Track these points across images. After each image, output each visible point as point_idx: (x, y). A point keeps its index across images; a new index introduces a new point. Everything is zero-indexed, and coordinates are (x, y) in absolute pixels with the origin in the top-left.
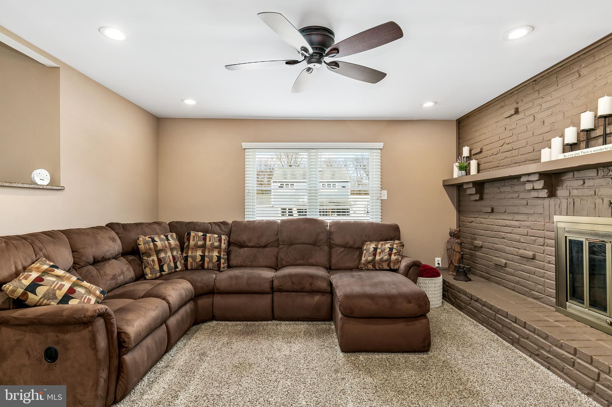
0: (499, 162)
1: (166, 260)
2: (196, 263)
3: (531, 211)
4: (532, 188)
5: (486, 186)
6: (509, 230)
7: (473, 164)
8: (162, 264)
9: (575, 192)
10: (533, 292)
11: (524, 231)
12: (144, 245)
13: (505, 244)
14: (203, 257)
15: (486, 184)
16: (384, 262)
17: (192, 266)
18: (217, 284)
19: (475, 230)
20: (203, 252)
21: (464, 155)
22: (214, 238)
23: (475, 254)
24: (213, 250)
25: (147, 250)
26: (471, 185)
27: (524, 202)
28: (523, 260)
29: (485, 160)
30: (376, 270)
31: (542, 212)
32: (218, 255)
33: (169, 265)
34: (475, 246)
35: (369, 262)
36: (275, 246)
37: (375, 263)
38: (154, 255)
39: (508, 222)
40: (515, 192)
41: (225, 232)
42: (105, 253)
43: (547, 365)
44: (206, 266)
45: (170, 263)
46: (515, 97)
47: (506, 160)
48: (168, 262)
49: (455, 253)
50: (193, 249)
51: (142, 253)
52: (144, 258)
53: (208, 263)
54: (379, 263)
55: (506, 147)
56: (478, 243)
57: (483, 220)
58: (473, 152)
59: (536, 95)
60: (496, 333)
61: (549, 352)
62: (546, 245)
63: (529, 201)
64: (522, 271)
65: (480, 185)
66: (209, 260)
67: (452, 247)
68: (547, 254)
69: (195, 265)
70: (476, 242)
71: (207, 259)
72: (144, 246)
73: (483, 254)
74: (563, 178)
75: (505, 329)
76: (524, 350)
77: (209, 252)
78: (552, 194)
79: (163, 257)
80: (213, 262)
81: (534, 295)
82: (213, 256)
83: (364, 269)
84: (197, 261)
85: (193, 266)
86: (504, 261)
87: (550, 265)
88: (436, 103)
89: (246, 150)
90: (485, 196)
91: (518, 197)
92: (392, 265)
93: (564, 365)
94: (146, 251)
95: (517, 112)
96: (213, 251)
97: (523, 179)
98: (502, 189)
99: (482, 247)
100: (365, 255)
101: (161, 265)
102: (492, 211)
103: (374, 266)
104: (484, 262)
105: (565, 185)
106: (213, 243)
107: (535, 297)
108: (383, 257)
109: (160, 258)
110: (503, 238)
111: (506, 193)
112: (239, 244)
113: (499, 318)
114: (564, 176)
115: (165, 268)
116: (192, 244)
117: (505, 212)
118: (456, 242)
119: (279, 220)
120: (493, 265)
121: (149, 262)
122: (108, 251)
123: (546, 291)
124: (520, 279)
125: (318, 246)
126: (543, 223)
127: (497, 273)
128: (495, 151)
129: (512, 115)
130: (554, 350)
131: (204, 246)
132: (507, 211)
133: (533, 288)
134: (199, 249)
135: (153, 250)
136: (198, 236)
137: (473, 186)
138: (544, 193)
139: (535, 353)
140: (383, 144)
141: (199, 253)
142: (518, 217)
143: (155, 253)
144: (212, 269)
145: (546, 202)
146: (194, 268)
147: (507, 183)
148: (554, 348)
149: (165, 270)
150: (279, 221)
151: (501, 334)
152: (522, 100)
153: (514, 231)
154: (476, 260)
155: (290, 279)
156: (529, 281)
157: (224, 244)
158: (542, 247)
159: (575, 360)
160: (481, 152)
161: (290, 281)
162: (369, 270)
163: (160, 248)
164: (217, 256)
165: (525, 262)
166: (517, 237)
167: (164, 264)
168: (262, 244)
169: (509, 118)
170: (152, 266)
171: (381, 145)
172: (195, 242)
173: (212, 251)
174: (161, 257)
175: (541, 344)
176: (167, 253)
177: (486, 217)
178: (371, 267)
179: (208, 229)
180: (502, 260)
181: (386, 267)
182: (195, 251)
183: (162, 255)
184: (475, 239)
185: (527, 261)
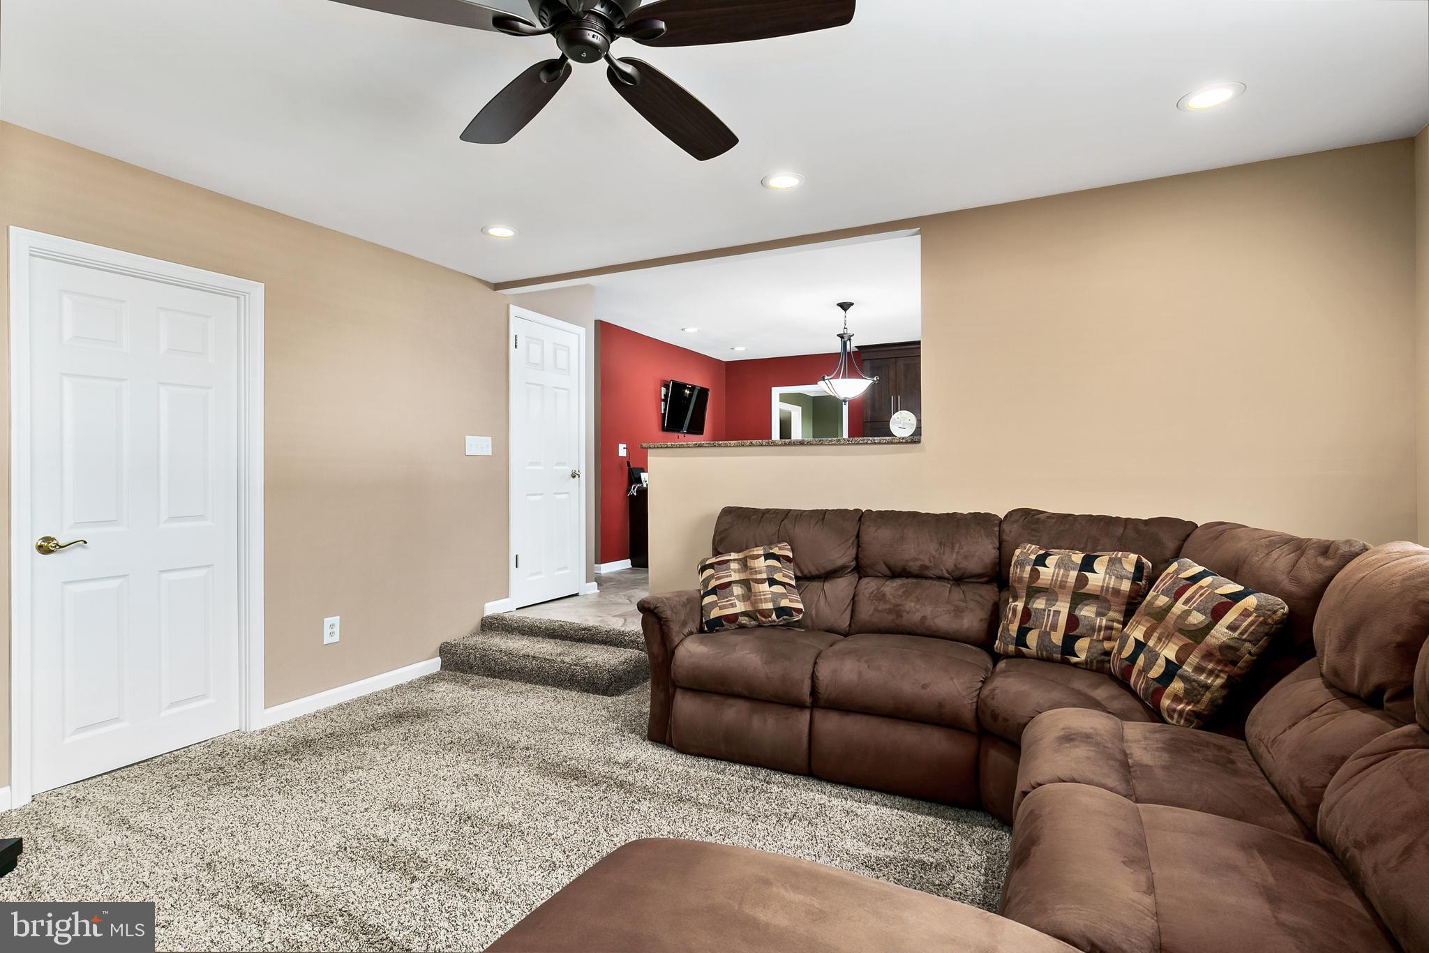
1: (1042, 620)
8: (1027, 626)
33: (1045, 636)
38: (1022, 597)
42: (907, 561)
45: (1052, 633)
48: (1046, 626)
79: (1038, 609)
101: (1025, 628)
109: (1028, 609)
115: (1032, 639)
122: (915, 559)
135: (1026, 586)
143: (1024, 594)
149: (1028, 644)
157: (1232, 627)
163: (1042, 584)
167: (1033, 629)
174: (1034, 606)
176: (1053, 602)
183: (1039, 604)
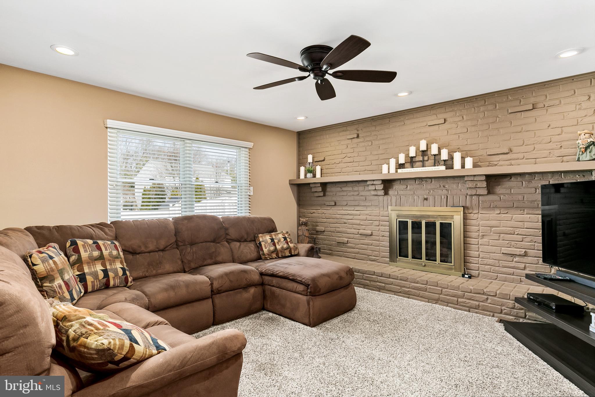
0: (341, 169)
1: (72, 283)
2: (99, 281)
3: (370, 204)
4: (374, 189)
5: (328, 186)
6: (351, 217)
7: (318, 169)
9: (401, 192)
10: (370, 257)
11: (364, 217)
12: (43, 264)
13: (347, 227)
14: (105, 272)
15: (328, 184)
16: (285, 250)
17: (93, 286)
18: (152, 300)
19: (317, 219)
20: (104, 265)
21: (309, 161)
22: (109, 246)
23: (318, 237)
24: (114, 261)
25: (49, 272)
26: (319, 185)
27: (364, 198)
28: (362, 237)
29: (327, 166)
30: (279, 257)
31: (377, 204)
32: (122, 266)
34: (317, 231)
35: (273, 252)
36: (174, 248)
37: (278, 251)
38: (57, 278)
39: (350, 212)
40: (355, 191)
41: (111, 236)
43: (408, 296)
44: (112, 283)
46: (356, 126)
47: (347, 168)
49: (305, 237)
50: (88, 263)
51: (40, 278)
52: (45, 285)
53: (114, 278)
54: (281, 252)
55: (347, 159)
56: (320, 228)
57: (325, 211)
58: (316, 160)
59: (373, 128)
60: (364, 288)
61: (409, 288)
62: (380, 225)
63: (367, 197)
64: (361, 244)
65: (324, 185)
66: (114, 275)
67: (303, 233)
68: (381, 231)
69: (97, 285)
70: (318, 228)
71: (111, 274)
72: (44, 266)
73: (326, 237)
74: (393, 184)
75: (372, 283)
76: (389, 292)
77: (111, 264)
78: (386, 193)
79: (68, 279)
80: (119, 277)
81: (372, 258)
82: (116, 269)
83: (268, 259)
84: (100, 279)
85: (96, 286)
86: (347, 239)
87: (384, 238)
88: (307, 117)
89: (109, 130)
90: (327, 194)
91: (359, 194)
92: (293, 251)
93: (419, 292)
94: (47, 274)
95: (358, 137)
96: (115, 263)
97: (368, 183)
98: (344, 189)
99: (324, 231)
100: (265, 246)
102: (335, 205)
103: (277, 254)
104: (326, 242)
105: (394, 188)
106: (111, 252)
107: (372, 260)
108: (283, 246)
109: (66, 282)
110: (345, 223)
111: (348, 192)
112: (131, 250)
113: (367, 277)
114: (394, 182)
116: (85, 256)
117: (347, 205)
118: (306, 229)
119: (170, 217)
120: (335, 243)
121: (55, 290)
123: (381, 255)
124: (360, 250)
125: (218, 243)
126: (378, 212)
127: (339, 249)
128: (337, 161)
129: (354, 138)
130: (413, 285)
131: (101, 258)
132: (349, 204)
133: (370, 255)
134: (98, 262)
135: (56, 271)
136: (89, 245)
137: (321, 186)
138: (382, 193)
139: (399, 291)
140: (253, 144)
141: (99, 267)
142: (357, 208)
143: (59, 275)
144: (118, 287)
145: (381, 198)
146: (97, 288)
147: (349, 185)
148: (413, 284)
150: (171, 219)
151: (368, 287)
152: (362, 129)
153: (354, 218)
154: (318, 242)
155: (228, 278)
156: (367, 250)
157: (121, 251)
158: (377, 227)
159: (427, 287)
160: (324, 160)
161: (228, 280)
162: (273, 259)
163: (61, 267)
164: (121, 268)
165: (364, 238)
166: (358, 222)
168: (162, 247)
169: (350, 140)
170: (61, 294)
171: (250, 145)
172: (89, 253)
173: (113, 263)
174: (66, 279)
175: (402, 285)
177: (329, 209)
178: (275, 256)
179: (92, 235)
180: (344, 239)
181: (288, 254)
182: (93, 265)
183: (67, 277)
184: (317, 226)
185: (366, 237)
